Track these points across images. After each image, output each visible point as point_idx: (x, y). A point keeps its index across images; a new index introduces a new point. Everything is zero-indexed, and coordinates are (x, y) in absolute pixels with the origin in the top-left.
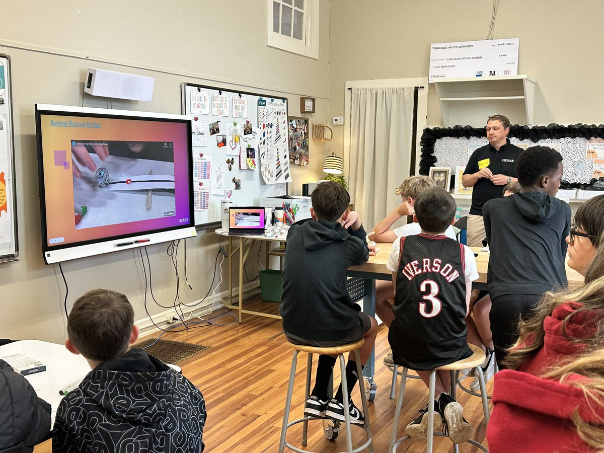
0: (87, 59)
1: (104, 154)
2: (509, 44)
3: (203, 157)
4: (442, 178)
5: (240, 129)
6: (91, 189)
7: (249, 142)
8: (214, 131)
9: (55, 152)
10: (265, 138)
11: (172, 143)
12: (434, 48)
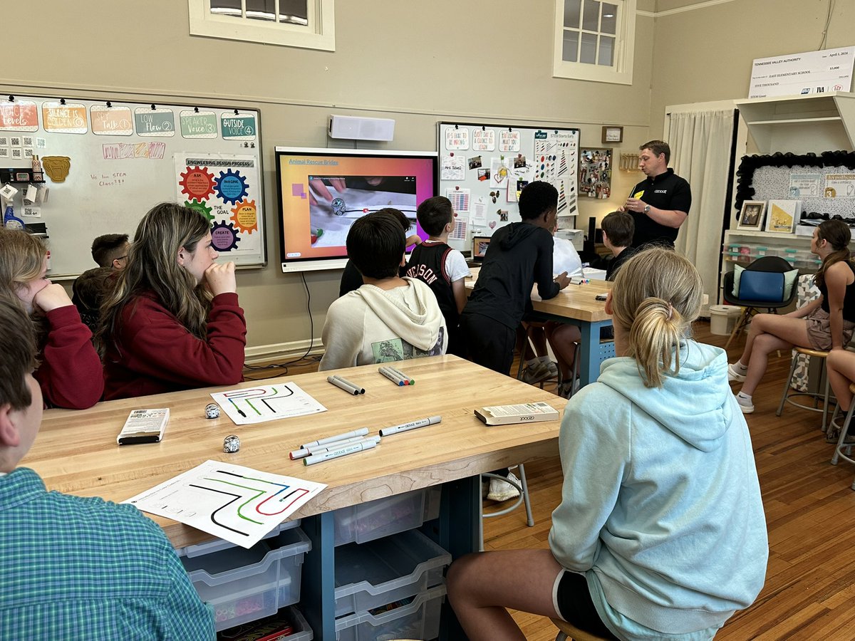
0: (334, 107)
1: (340, 188)
2: (843, 54)
3: (459, 190)
4: (754, 213)
5: (508, 162)
6: (327, 215)
7: (521, 175)
8: (475, 164)
9: (293, 185)
10: (544, 171)
11: (415, 177)
12: (756, 64)
